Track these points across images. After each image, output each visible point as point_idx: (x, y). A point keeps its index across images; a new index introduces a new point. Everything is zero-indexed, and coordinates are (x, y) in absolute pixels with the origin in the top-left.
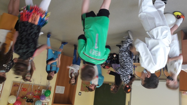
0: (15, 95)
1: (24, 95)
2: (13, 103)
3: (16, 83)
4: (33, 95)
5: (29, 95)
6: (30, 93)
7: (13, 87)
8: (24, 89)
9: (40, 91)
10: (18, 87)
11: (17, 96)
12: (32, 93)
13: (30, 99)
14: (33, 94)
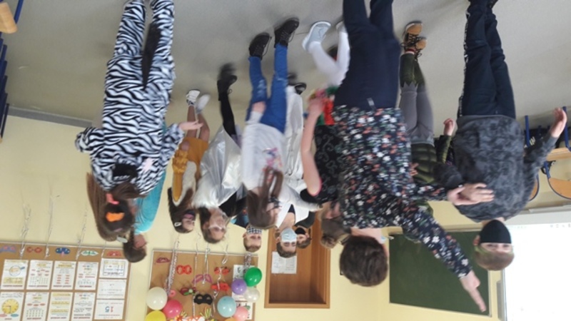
0: (163, 287)
1: (187, 285)
2: (161, 307)
3: (161, 253)
4: (209, 284)
5: (199, 283)
6: (202, 278)
7: (154, 264)
8: (184, 269)
9: (228, 270)
10: (167, 264)
11: (168, 287)
12: (208, 278)
13: (203, 293)
14: (210, 281)
